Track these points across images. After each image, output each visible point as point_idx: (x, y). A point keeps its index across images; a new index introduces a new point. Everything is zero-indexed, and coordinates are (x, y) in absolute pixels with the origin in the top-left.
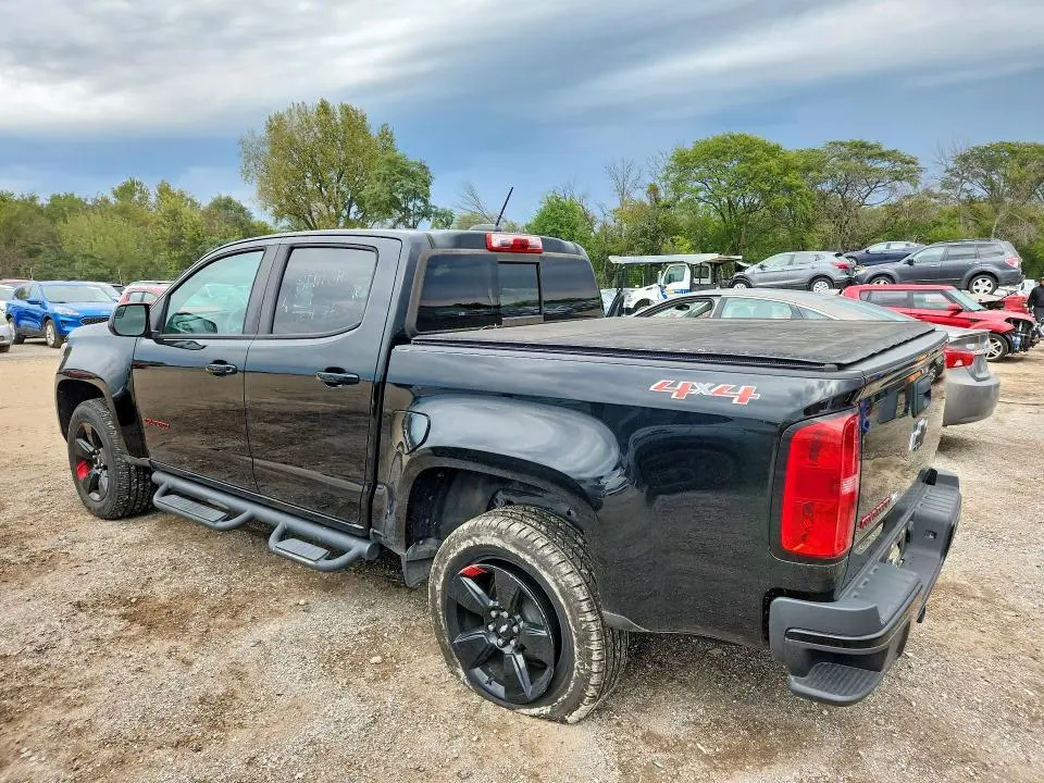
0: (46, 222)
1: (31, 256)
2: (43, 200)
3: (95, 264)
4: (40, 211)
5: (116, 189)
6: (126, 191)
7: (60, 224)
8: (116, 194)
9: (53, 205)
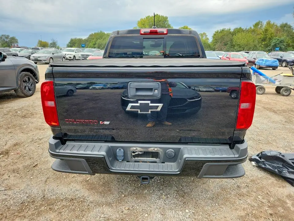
0: (231, 35)
1: (225, 45)
2: (232, 30)
3: (240, 47)
4: (230, 33)
5: (254, 24)
6: (257, 25)
7: (234, 36)
8: (254, 26)
9: (234, 31)
